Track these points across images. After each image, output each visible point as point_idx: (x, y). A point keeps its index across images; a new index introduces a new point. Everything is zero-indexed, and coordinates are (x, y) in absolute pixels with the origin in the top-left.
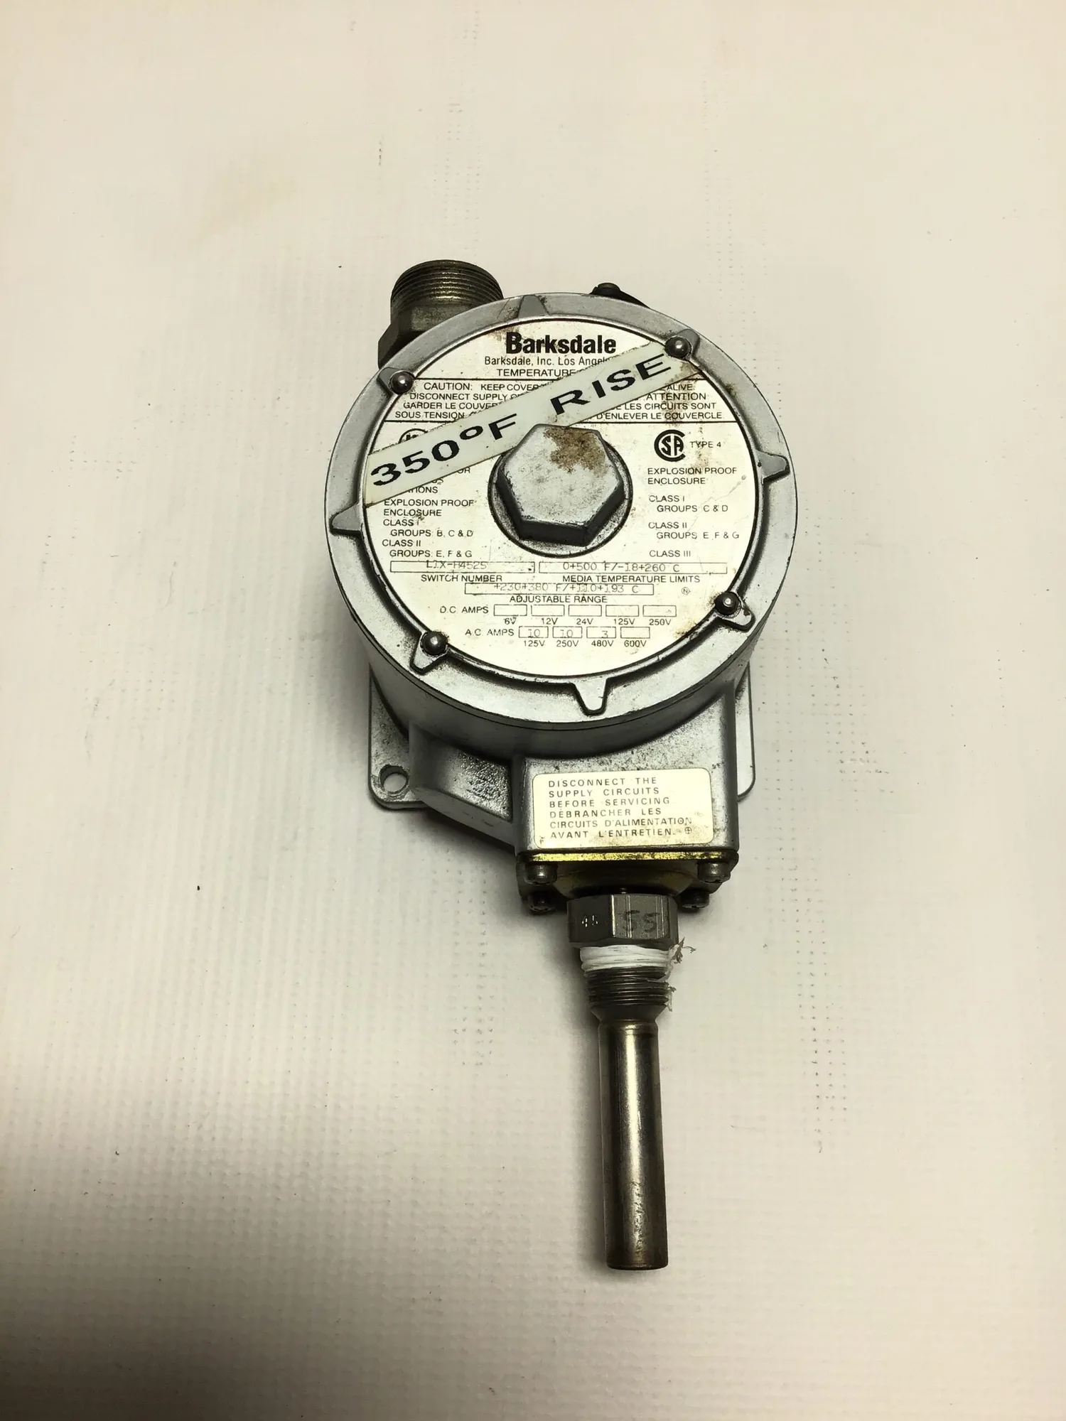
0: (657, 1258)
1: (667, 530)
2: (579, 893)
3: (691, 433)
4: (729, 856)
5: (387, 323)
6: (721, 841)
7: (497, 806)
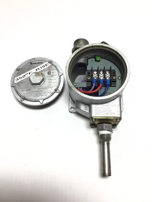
0: (110, 175)
1: (49, 83)
2: (99, 124)
3: (52, 71)
4: (120, 118)
5: (73, 47)
6: (119, 116)
7: (88, 111)
